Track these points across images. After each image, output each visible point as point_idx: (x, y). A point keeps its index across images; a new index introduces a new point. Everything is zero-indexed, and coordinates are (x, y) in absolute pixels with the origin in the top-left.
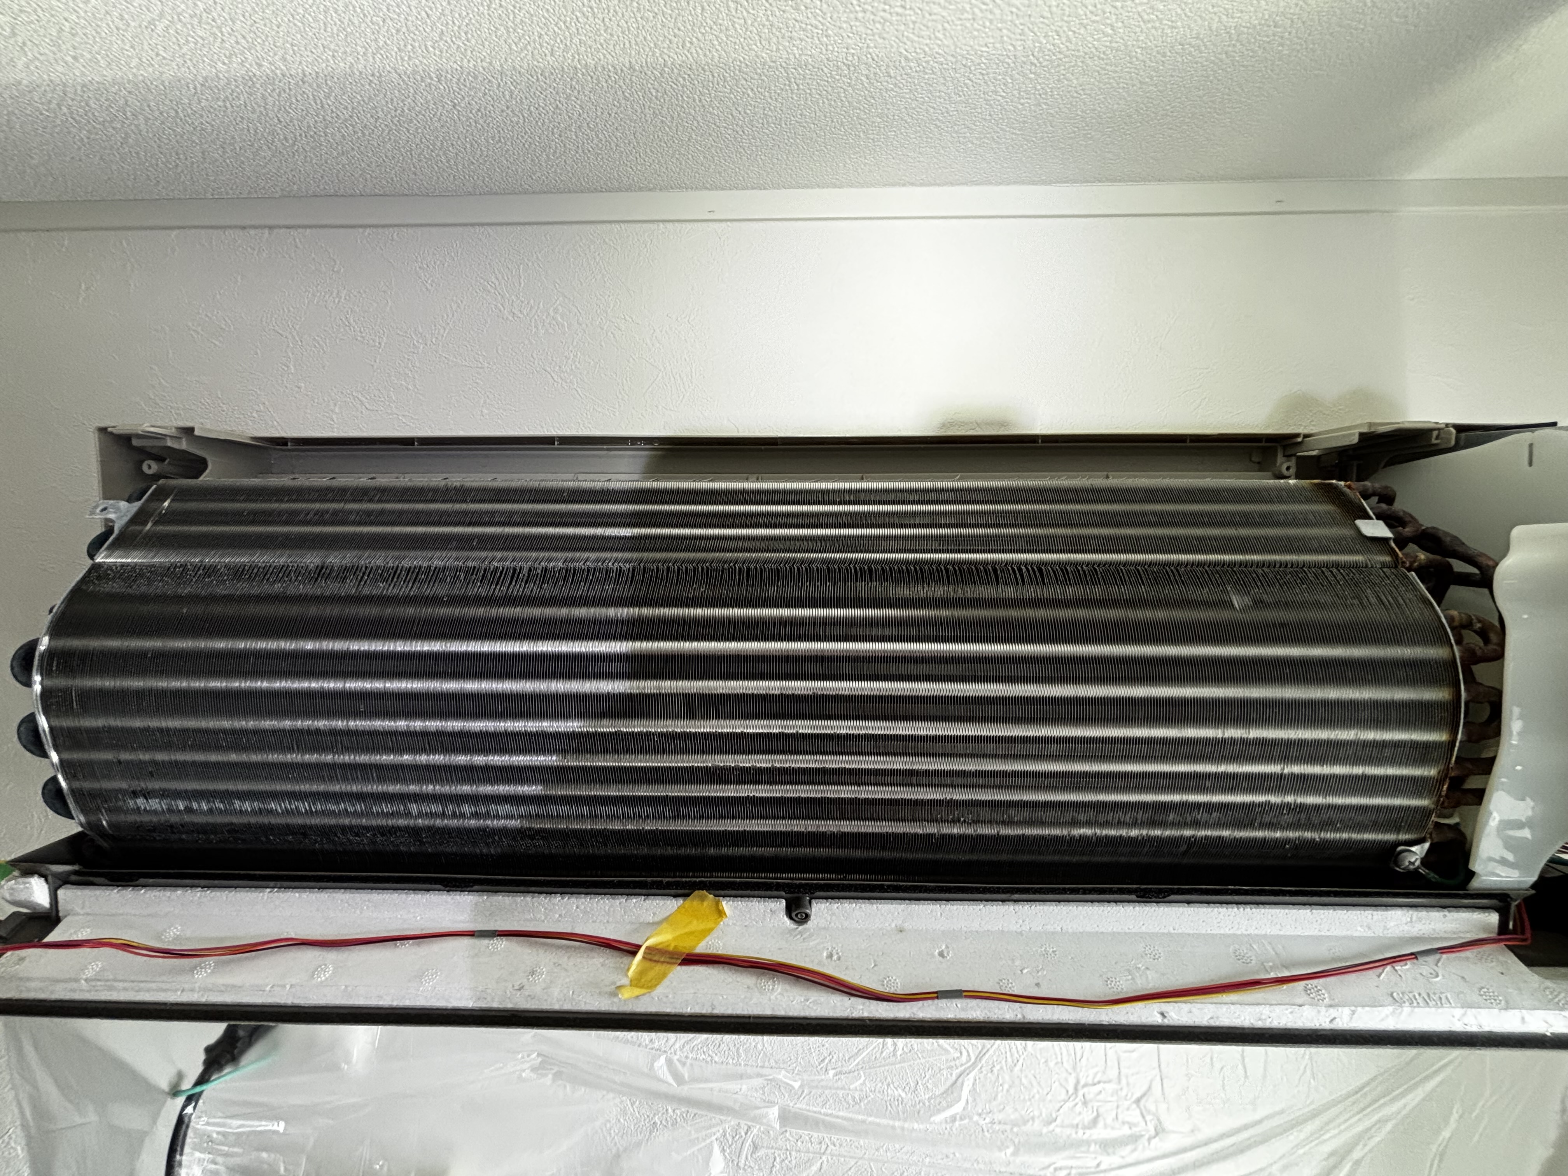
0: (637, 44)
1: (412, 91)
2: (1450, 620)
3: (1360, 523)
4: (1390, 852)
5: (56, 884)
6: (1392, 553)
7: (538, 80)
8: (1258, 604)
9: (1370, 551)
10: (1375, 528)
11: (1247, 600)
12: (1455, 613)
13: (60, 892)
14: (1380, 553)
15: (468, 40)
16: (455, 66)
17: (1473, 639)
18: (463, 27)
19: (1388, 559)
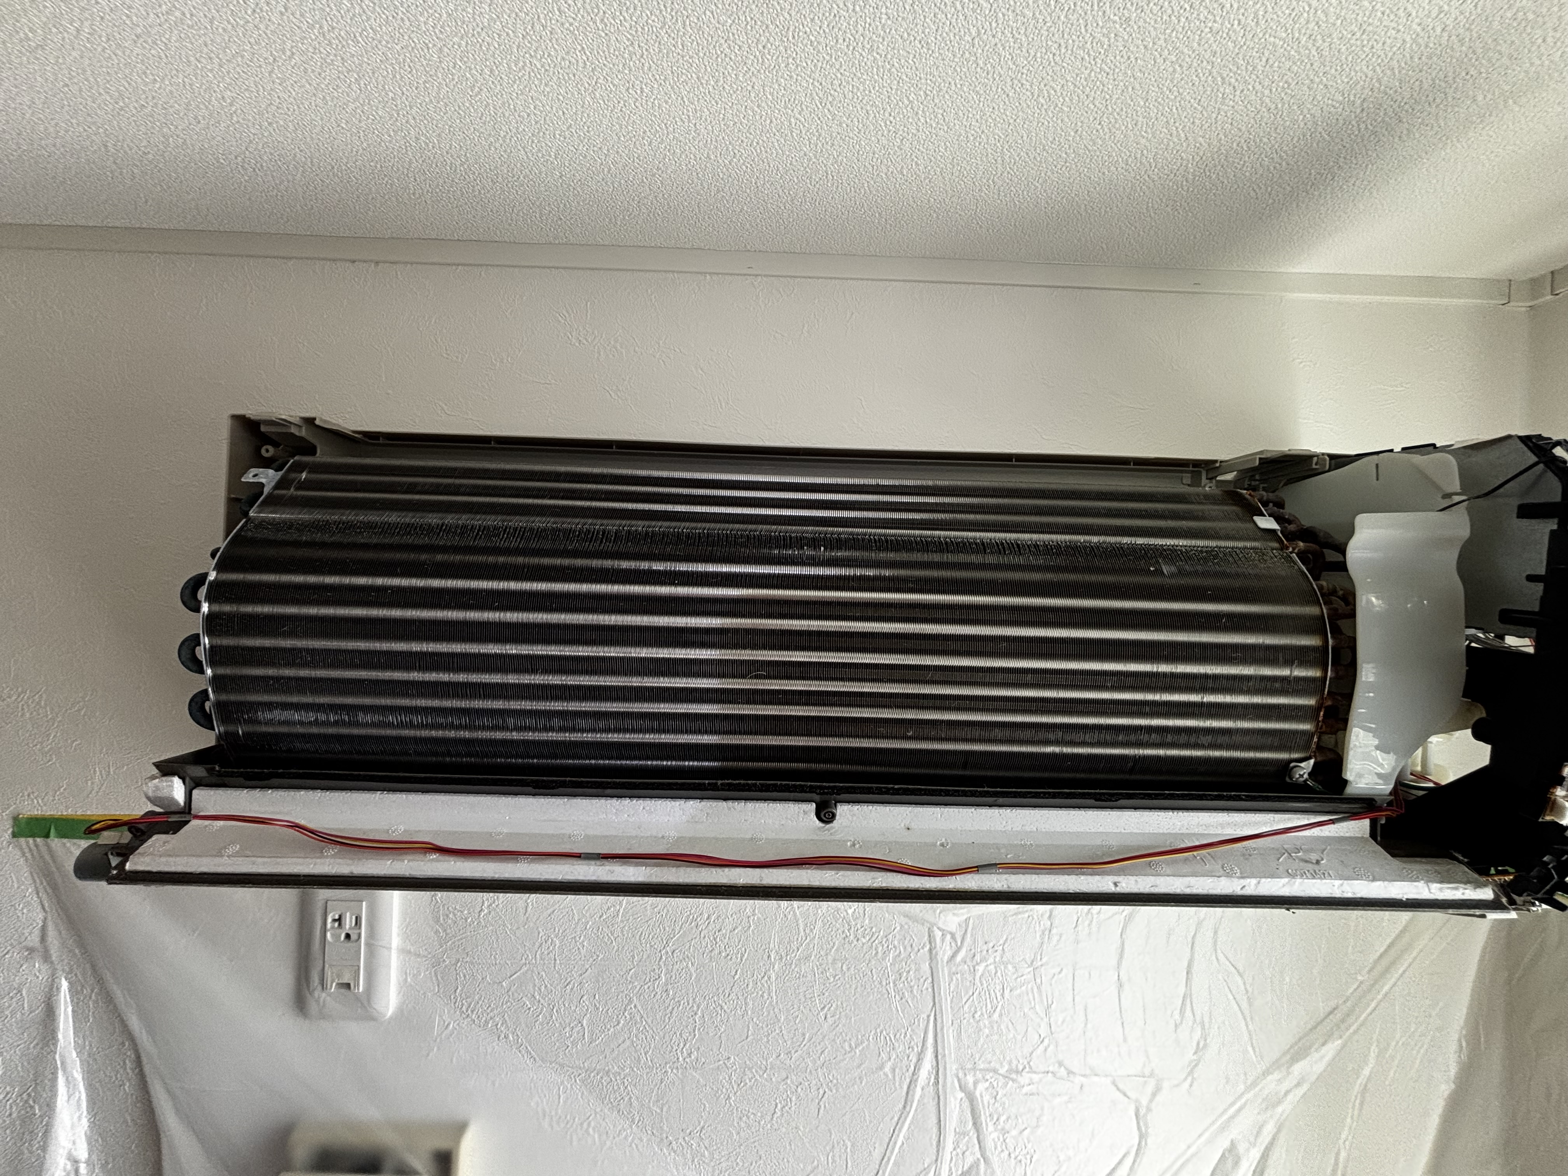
0: (716, 141)
1: (531, 164)
2: (1321, 588)
3: (1257, 519)
4: (1285, 768)
5: (192, 785)
6: (1280, 541)
7: (633, 161)
8: (1181, 573)
9: (1266, 540)
10: (1266, 523)
11: (1173, 569)
12: (1324, 583)
13: (195, 792)
14: (1271, 540)
15: (588, 132)
16: (572, 148)
17: (1338, 604)
18: (588, 123)
19: (1276, 545)
